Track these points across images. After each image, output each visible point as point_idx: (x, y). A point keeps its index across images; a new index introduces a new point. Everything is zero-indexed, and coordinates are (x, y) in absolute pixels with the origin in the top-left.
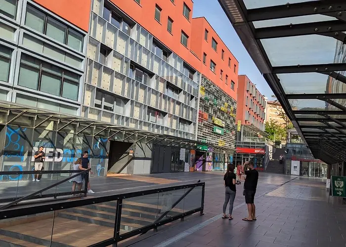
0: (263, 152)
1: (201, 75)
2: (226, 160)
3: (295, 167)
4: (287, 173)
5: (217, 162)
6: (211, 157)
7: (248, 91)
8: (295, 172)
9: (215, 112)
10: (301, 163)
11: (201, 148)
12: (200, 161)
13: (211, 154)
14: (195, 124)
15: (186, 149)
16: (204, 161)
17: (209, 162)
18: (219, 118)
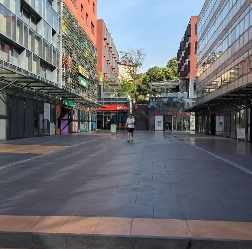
0: (126, 108)
1: (62, 4)
2: (90, 119)
3: (159, 122)
4: (150, 129)
5: (82, 121)
6: (76, 115)
7: (105, 39)
8: (159, 127)
9: (79, 58)
10: (164, 118)
11: (67, 104)
12: (65, 120)
13: (76, 111)
14: (58, 71)
15: (51, 104)
16: (70, 121)
17: (75, 121)
18: (83, 67)
